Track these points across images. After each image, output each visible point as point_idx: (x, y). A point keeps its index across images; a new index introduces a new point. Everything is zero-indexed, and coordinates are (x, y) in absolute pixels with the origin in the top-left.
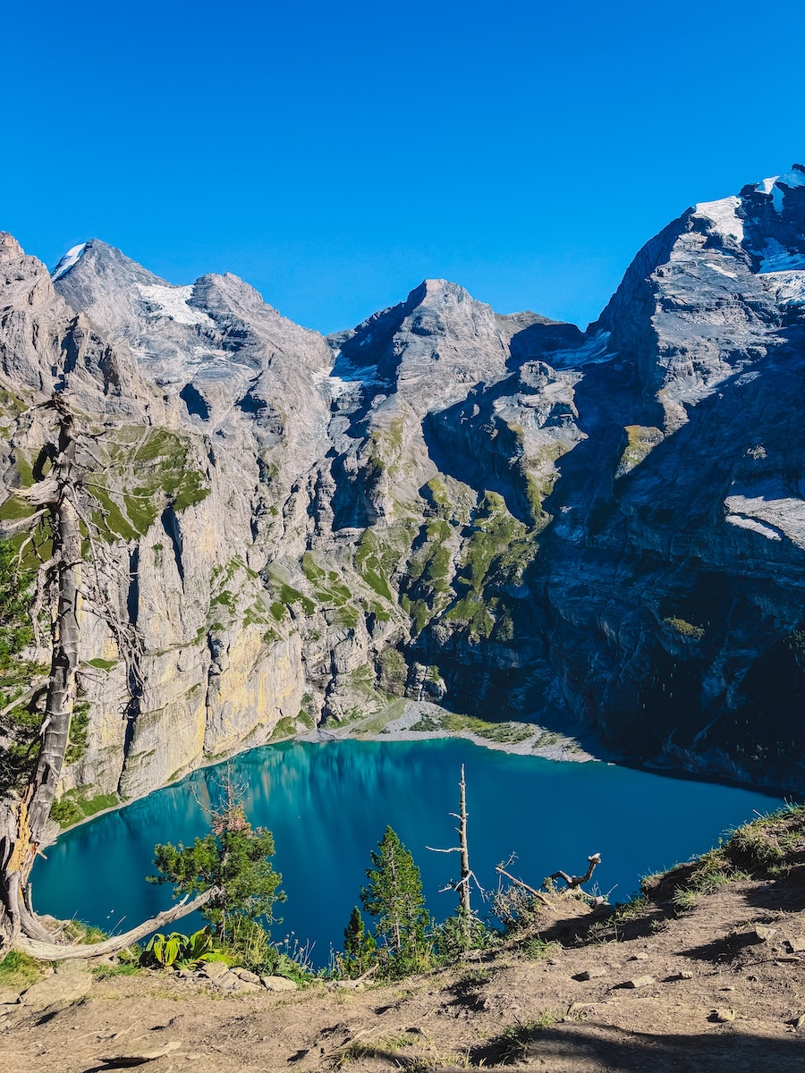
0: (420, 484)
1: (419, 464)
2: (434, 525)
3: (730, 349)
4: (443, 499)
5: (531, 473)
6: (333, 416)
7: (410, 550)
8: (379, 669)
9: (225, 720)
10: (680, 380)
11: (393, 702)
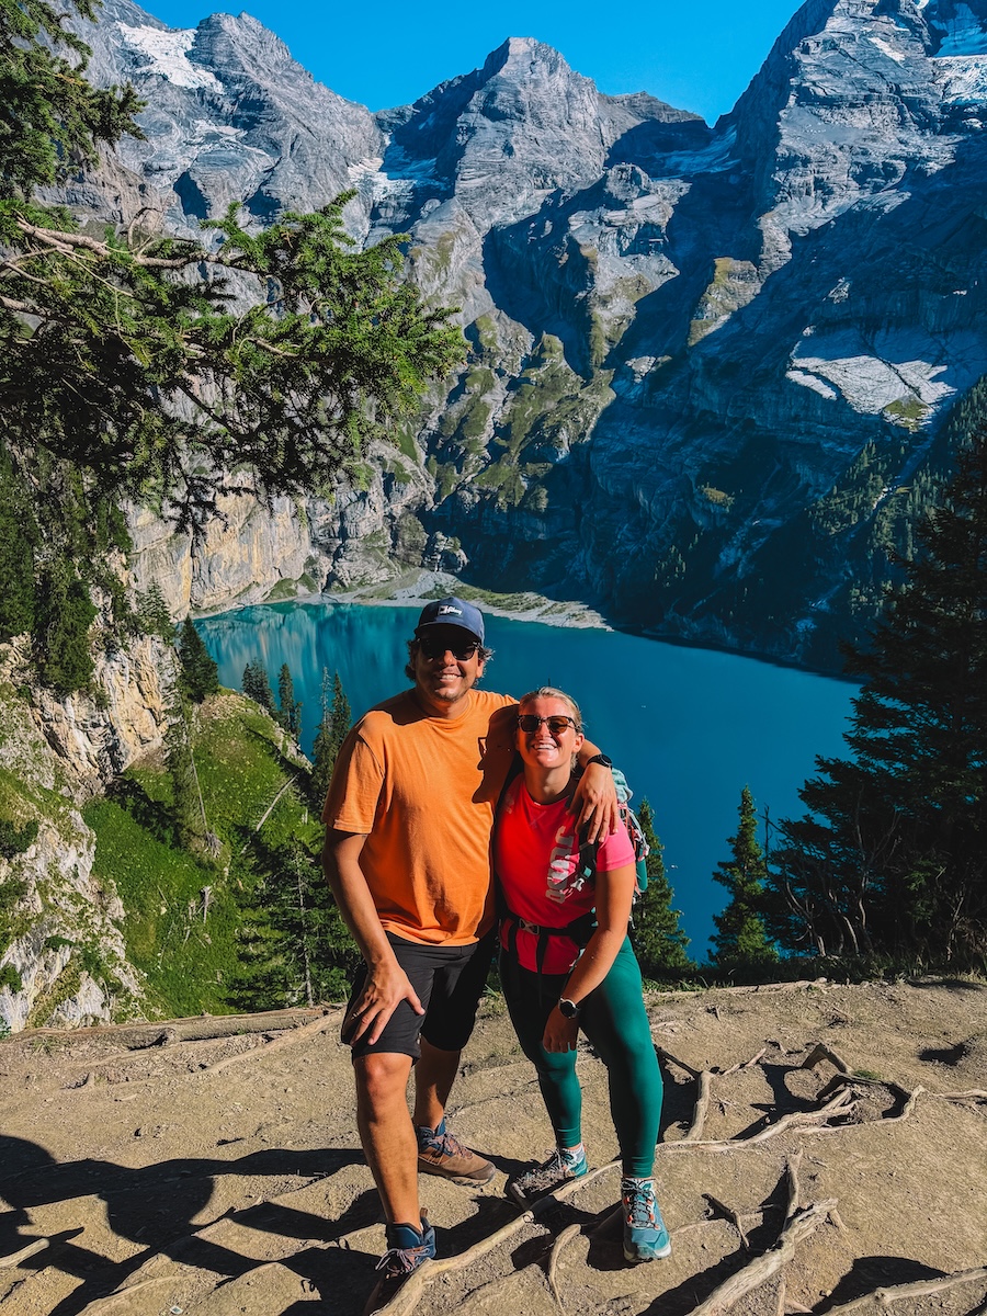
0: (467, 321)
1: (470, 294)
2: (476, 373)
3: (863, 162)
4: (491, 342)
5: (599, 312)
6: (373, 226)
7: (445, 402)
8: (395, 537)
9: (215, 574)
10: (794, 201)
11: (407, 572)
